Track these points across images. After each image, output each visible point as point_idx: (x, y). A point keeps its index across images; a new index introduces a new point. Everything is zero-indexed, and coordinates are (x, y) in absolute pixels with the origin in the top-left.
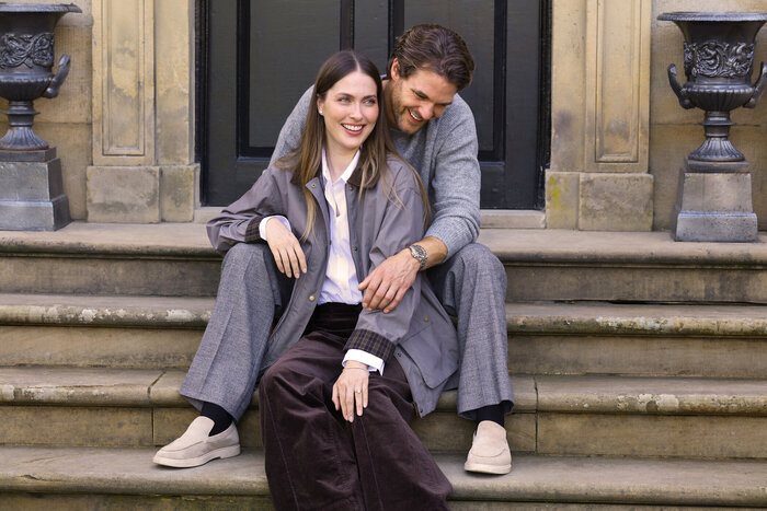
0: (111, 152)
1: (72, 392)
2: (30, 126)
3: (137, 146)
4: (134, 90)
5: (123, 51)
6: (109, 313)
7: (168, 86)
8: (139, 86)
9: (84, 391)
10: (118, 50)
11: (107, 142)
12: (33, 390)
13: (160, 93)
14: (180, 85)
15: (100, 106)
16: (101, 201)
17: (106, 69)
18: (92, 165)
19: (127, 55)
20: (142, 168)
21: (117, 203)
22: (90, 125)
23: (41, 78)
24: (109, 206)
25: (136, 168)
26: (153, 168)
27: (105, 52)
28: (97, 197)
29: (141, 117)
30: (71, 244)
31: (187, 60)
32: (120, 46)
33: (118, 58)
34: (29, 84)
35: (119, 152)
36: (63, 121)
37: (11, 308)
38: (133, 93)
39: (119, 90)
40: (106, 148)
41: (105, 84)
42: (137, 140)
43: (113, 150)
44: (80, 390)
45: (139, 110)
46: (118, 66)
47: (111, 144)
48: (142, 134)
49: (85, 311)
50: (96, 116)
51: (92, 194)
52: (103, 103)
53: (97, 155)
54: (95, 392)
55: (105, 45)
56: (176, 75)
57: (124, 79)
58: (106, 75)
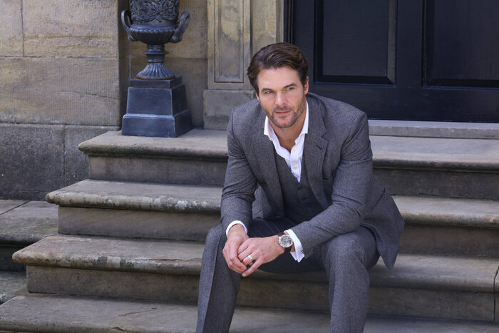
0: (220, 80)
1: (160, 264)
2: (162, 63)
3: (238, 76)
4: (236, 36)
5: (229, 8)
6: (196, 204)
7: (261, 33)
8: (240, 33)
9: (167, 263)
10: (227, 8)
11: (218, 73)
12: (133, 262)
13: (256, 37)
14: (270, 32)
15: (213, 47)
16: (213, 115)
17: (217, 21)
18: (207, 88)
19: (232, 11)
20: (241, 91)
21: (224, 116)
22: (206, 60)
23: (168, 29)
24: (219, 118)
25: (237, 92)
26: (249, 92)
27: (216, 8)
28: (210, 112)
29: (242, 55)
30: (180, 150)
31: (275, 15)
32: (227, 5)
33: (226, 13)
34: (159, 33)
35: (226, 80)
36: (189, 57)
37: (129, 198)
38: (236, 38)
39: (226, 36)
40: (217, 77)
41: (216, 32)
42: (239, 71)
43: (222, 78)
44: (165, 263)
45: (239, 50)
46: (226, 19)
47: (221, 74)
48: (241, 67)
49: (179, 202)
50: (210, 54)
51: (207, 109)
52: (215, 45)
53: (211, 83)
54: (176, 264)
55: (217, 4)
56: (266, 24)
57: (229, 28)
58: (217, 25)
